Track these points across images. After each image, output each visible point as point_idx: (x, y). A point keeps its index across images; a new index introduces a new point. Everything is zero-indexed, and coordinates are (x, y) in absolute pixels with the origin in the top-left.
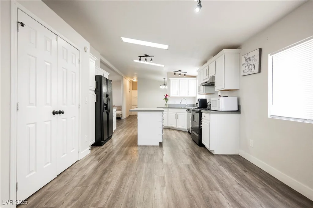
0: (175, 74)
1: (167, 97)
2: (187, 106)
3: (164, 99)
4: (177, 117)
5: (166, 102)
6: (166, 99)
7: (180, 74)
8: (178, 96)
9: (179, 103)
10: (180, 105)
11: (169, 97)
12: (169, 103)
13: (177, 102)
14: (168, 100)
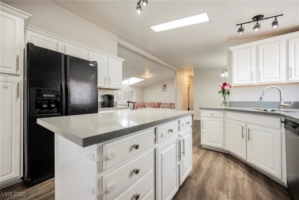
0: (241, 30)
1: (226, 88)
2: (284, 107)
3: (221, 92)
4: (246, 135)
5: (223, 98)
6: (223, 91)
7: (258, 26)
8: (255, 83)
9: (257, 100)
10: (260, 103)
11: (230, 87)
12: (231, 101)
13: (253, 97)
14: (228, 93)
